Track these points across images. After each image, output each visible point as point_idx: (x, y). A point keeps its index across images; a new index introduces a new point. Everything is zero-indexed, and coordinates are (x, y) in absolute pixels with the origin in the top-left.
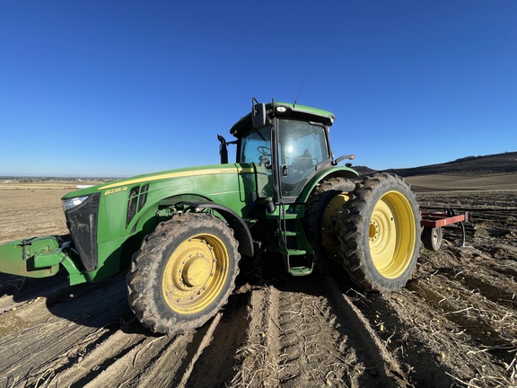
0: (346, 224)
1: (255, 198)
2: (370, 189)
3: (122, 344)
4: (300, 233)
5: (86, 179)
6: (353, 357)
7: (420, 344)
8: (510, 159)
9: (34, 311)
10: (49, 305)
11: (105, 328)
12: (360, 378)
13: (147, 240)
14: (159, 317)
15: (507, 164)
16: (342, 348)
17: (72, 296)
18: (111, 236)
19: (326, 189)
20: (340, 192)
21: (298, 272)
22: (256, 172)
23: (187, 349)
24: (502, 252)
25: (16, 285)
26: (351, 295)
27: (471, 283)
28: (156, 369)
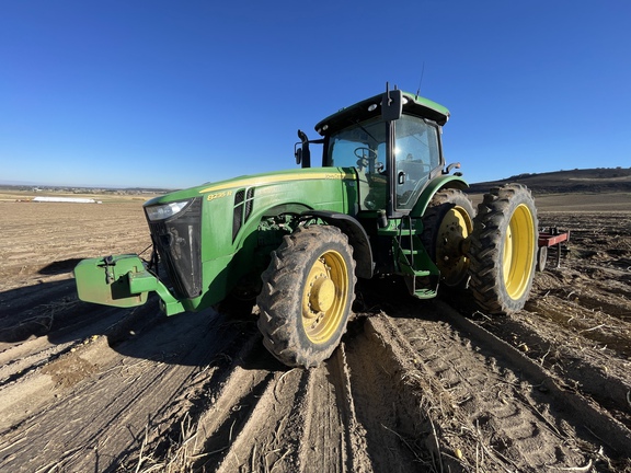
0: (480, 240)
1: (357, 211)
2: (507, 201)
3: (248, 382)
4: (421, 251)
5: (46, 188)
6: (512, 378)
7: (577, 361)
8: (565, 178)
9: (98, 353)
10: (112, 344)
11: (211, 367)
12: (532, 395)
13: (281, 258)
14: (299, 346)
15: (561, 184)
16: (496, 370)
17: (132, 333)
18: (217, 253)
19: (443, 201)
20: (453, 205)
21: (424, 294)
22: (358, 180)
23: (330, 381)
24: (599, 273)
25: (43, 323)
26: (478, 317)
27: (586, 302)
28: (310, 403)
